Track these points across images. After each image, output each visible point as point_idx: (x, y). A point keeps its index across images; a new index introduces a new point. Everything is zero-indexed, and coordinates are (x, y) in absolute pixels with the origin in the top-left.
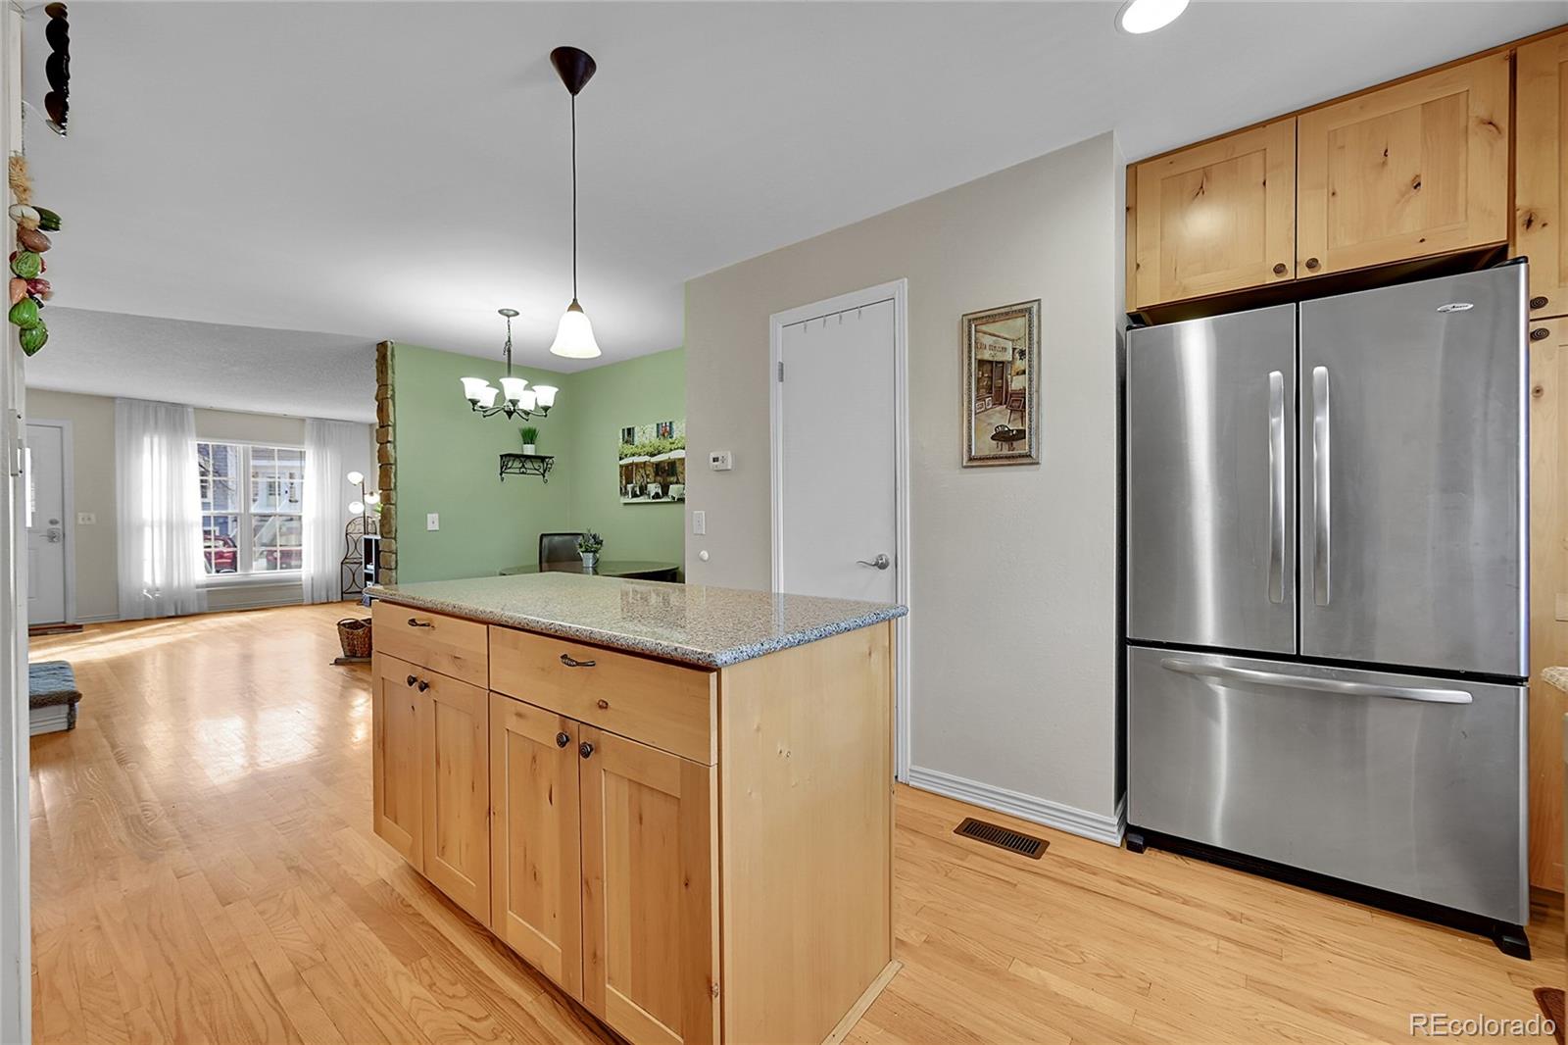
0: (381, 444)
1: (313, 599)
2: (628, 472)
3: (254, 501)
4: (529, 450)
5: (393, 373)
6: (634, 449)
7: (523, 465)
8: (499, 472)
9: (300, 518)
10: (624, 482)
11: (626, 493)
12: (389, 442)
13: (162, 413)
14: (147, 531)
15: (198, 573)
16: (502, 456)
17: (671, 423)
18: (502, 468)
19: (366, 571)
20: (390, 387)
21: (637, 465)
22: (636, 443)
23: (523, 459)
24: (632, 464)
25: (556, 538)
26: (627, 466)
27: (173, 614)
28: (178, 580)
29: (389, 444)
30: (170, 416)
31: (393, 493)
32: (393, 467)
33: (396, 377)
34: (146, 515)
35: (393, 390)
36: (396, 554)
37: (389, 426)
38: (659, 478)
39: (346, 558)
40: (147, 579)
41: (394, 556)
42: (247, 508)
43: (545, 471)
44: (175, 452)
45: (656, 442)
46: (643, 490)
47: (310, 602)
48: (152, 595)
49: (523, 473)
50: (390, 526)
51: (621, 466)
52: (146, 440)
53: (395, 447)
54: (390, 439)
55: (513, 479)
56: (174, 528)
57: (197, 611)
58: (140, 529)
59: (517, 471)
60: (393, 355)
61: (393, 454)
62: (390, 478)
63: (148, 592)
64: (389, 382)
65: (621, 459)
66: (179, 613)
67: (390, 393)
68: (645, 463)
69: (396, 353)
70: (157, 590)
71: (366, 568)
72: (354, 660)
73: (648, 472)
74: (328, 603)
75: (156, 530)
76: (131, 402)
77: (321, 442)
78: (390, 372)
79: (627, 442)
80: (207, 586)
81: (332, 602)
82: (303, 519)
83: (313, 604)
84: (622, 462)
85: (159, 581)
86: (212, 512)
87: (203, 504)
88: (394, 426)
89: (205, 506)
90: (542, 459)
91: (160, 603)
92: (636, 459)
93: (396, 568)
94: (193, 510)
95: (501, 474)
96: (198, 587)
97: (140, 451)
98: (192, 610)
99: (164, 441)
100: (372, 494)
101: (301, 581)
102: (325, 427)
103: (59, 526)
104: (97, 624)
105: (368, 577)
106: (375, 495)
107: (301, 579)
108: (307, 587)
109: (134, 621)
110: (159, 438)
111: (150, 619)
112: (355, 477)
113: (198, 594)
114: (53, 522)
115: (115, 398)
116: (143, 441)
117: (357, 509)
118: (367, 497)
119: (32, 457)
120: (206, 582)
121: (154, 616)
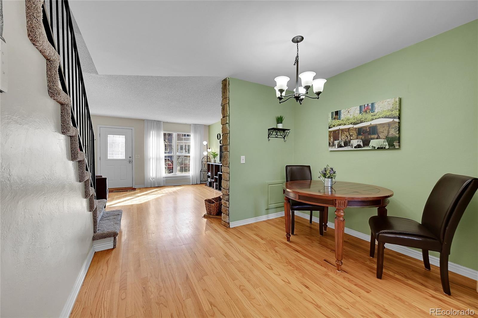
0: (223, 125)
1: (193, 183)
2: (335, 135)
3: (178, 151)
4: (280, 126)
5: (229, 92)
6: (340, 122)
7: (277, 134)
8: (268, 137)
9: (190, 156)
10: (332, 140)
11: (334, 145)
12: (227, 123)
13: (155, 123)
14: (151, 160)
15: (163, 173)
16: (269, 130)
17: (373, 104)
18: (269, 135)
19: (208, 175)
20: (228, 98)
21: (342, 130)
22: (342, 119)
23: (276, 131)
24: (338, 130)
25: (294, 167)
26: (334, 132)
27: (157, 186)
28: (159, 176)
29: (227, 124)
30: (157, 124)
31: (228, 146)
32: (229, 135)
33: (230, 94)
34: (151, 156)
35: (229, 100)
36: (229, 174)
37: (227, 116)
38: (360, 137)
39: (202, 170)
40: (151, 175)
41: (228, 174)
42: (176, 153)
43: (285, 137)
44: (158, 135)
45: (359, 116)
46: (346, 144)
49: (277, 137)
50: (227, 161)
51: (330, 132)
52: (151, 132)
53: (229, 126)
54: (228, 122)
55: (273, 140)
56: (158, 159)
57: (163, 185)
58: (150, 159)
59: (274, 136)
60: (229, 84)
61: (229, 129)
62: (227, 139)
63: (151, 179)
64: (228, 96)
65: (330, 128)
66: (159, 186)
67: (228, 101)
68: (349, 129)
69: (230, 83)
70: (154, 178)
71: (208, 174)
72: (211, 216)
73: (351, 134)
74: (197, 184)
75: (153, 160)
76: (148, 121)
77: (195, 132)
78: (228, 92)
79: (335, 119)
80: (166, 178)
82: (190, 157)
84: (330, 130)
85: (154, 176)
86: (167, 155)
87: (165, 152)
88: (229, 116)
89: (165, 153)
90: (284, 130)
91: (154, 184)
92: (342, 127)
93: (229, 180)
94: (163, 155)
95: (268, 138)
96: (163, 178)
97: (150, 136)
99: (156, 132)
100: (209, 148)
101: (190, 177)
102: (196, 127)
103: (131, 159)
104: (139, 188)
105: (209, 177)
106: (210, 149)
107: (190, 176)
108: (191, 179)
109: (148, 188)
110: (154, 131)
111: (152, 187)
112: (205, 143)
113: (163, 180)
114: (130, 157)
115: (144, 120)
116: (150, 133)
117: (205, 154)
118: (208, 149)
119: (125, 138)
120: (166, 176)
121: (153, 187)
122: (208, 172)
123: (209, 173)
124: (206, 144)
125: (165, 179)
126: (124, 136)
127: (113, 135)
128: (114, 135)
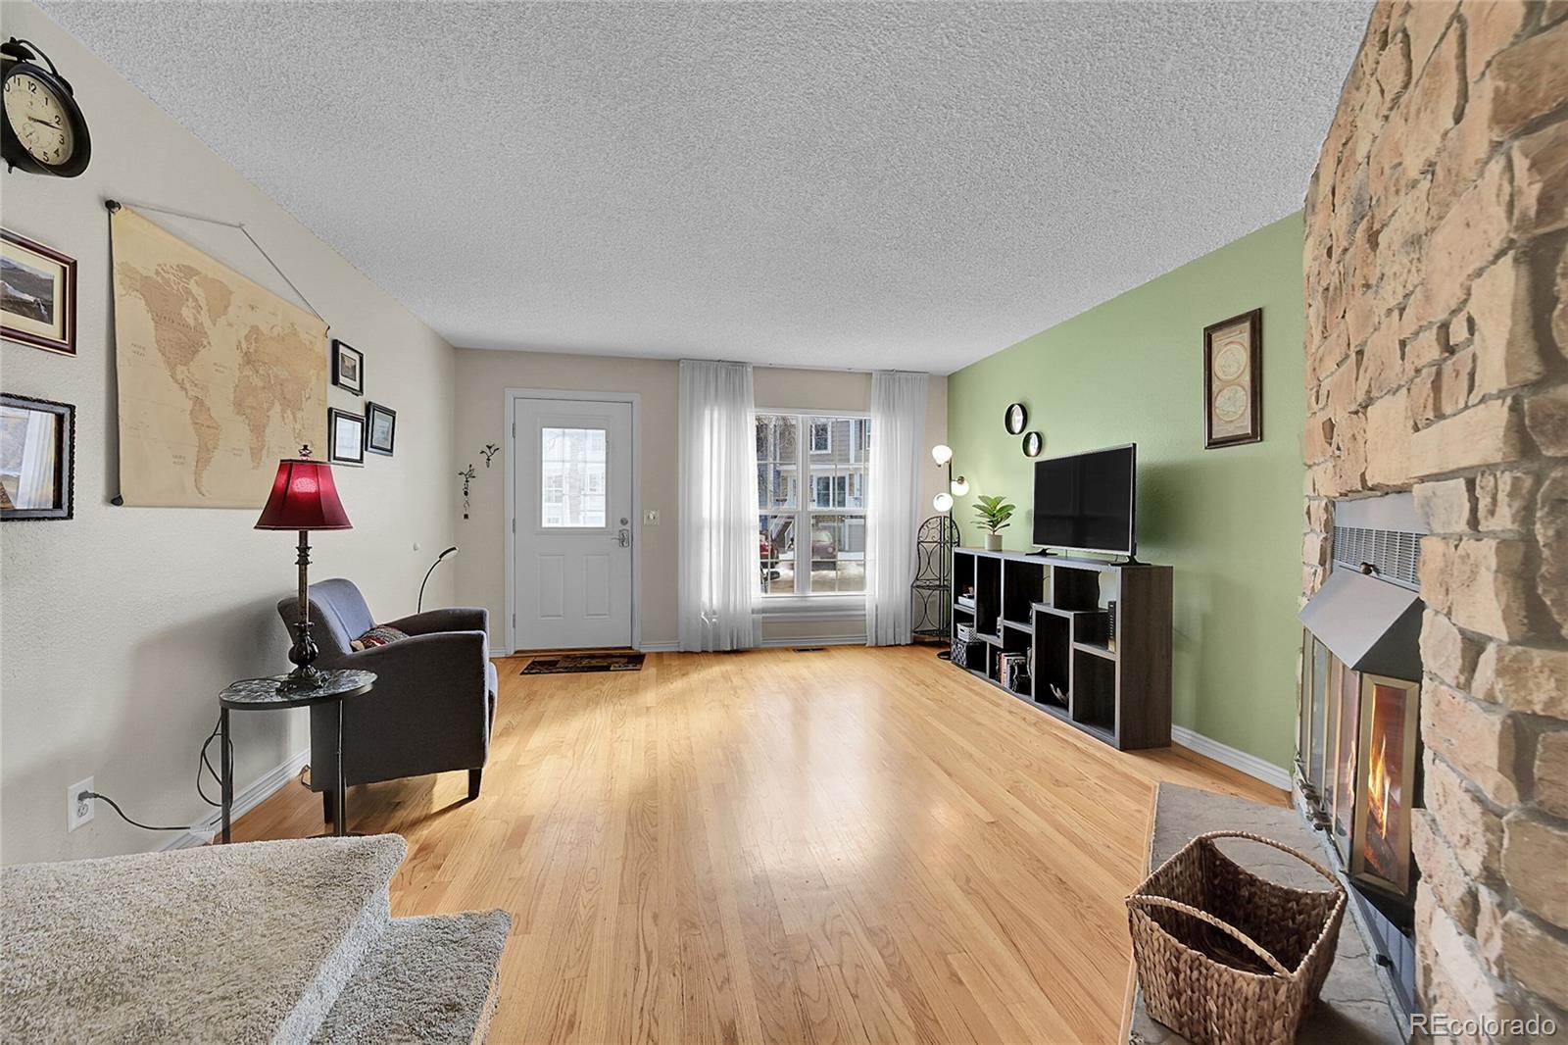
1: (877, 638)
9: (865, 516)
13: (722, 373)
14: (707, 531)
15: (753, 592)
19: (957, 607)
27: (729, 649)
28: (736, 602)
30: (729, 378)
34: (706, 514)
39: (917, 579)
40: (705, 598)
42: (805, 505)
44: (735, 426)
47: (874, 645)
48: (710, 620)
52: (707, 413)
56: (732, 530)
57: (751, 646)
58: (700, 529)
63: (706, 614)
66: (735, 647)
70: (715, 613)
71: (956, 602)
74: (895, 645)
75: (715, 533)
76: (693, 363)
77: (890, 407)
80: (763, 611)
81: (900, 645)
82: (869, 522)
83: (877, 646)
85: (715, 604)
86: (769, 510)
87: (761, 498)
89: (763, 501)
91: (716, 632)
94: (752, 511)
96: (753, 612)
97: (700, 430)
98: (747, 644)
99: (724, 413)
100: (961, 480)
101: (865, 610)
102: (893, 383)
103: (628, 527)
104: (657, 653)
105: (963, 617)
106: (965, 482)
107: (867, 607)
108: (870, 620)
109: (692, 652)
110: (719, 410)
111: (707, 652)
112: (942, 454)
113: (753, 620)
114: (624, 522)
115: (679, 361)
116: (704, 414)
117: (943, 504)
118: (954, 484)
119: (607, 442)
120: (765, 605)
121: (711, 650)
122: (959, 592)
123: (961, 599)
124: (948, 458)
125: (760, 616)
126: (604, 431)
127: (561, 430)
128: (567, 430)
